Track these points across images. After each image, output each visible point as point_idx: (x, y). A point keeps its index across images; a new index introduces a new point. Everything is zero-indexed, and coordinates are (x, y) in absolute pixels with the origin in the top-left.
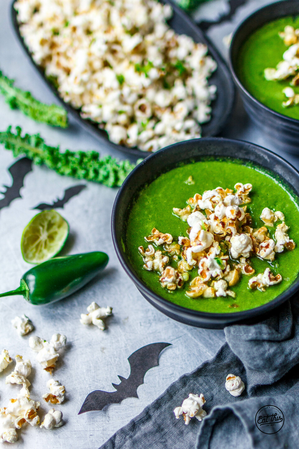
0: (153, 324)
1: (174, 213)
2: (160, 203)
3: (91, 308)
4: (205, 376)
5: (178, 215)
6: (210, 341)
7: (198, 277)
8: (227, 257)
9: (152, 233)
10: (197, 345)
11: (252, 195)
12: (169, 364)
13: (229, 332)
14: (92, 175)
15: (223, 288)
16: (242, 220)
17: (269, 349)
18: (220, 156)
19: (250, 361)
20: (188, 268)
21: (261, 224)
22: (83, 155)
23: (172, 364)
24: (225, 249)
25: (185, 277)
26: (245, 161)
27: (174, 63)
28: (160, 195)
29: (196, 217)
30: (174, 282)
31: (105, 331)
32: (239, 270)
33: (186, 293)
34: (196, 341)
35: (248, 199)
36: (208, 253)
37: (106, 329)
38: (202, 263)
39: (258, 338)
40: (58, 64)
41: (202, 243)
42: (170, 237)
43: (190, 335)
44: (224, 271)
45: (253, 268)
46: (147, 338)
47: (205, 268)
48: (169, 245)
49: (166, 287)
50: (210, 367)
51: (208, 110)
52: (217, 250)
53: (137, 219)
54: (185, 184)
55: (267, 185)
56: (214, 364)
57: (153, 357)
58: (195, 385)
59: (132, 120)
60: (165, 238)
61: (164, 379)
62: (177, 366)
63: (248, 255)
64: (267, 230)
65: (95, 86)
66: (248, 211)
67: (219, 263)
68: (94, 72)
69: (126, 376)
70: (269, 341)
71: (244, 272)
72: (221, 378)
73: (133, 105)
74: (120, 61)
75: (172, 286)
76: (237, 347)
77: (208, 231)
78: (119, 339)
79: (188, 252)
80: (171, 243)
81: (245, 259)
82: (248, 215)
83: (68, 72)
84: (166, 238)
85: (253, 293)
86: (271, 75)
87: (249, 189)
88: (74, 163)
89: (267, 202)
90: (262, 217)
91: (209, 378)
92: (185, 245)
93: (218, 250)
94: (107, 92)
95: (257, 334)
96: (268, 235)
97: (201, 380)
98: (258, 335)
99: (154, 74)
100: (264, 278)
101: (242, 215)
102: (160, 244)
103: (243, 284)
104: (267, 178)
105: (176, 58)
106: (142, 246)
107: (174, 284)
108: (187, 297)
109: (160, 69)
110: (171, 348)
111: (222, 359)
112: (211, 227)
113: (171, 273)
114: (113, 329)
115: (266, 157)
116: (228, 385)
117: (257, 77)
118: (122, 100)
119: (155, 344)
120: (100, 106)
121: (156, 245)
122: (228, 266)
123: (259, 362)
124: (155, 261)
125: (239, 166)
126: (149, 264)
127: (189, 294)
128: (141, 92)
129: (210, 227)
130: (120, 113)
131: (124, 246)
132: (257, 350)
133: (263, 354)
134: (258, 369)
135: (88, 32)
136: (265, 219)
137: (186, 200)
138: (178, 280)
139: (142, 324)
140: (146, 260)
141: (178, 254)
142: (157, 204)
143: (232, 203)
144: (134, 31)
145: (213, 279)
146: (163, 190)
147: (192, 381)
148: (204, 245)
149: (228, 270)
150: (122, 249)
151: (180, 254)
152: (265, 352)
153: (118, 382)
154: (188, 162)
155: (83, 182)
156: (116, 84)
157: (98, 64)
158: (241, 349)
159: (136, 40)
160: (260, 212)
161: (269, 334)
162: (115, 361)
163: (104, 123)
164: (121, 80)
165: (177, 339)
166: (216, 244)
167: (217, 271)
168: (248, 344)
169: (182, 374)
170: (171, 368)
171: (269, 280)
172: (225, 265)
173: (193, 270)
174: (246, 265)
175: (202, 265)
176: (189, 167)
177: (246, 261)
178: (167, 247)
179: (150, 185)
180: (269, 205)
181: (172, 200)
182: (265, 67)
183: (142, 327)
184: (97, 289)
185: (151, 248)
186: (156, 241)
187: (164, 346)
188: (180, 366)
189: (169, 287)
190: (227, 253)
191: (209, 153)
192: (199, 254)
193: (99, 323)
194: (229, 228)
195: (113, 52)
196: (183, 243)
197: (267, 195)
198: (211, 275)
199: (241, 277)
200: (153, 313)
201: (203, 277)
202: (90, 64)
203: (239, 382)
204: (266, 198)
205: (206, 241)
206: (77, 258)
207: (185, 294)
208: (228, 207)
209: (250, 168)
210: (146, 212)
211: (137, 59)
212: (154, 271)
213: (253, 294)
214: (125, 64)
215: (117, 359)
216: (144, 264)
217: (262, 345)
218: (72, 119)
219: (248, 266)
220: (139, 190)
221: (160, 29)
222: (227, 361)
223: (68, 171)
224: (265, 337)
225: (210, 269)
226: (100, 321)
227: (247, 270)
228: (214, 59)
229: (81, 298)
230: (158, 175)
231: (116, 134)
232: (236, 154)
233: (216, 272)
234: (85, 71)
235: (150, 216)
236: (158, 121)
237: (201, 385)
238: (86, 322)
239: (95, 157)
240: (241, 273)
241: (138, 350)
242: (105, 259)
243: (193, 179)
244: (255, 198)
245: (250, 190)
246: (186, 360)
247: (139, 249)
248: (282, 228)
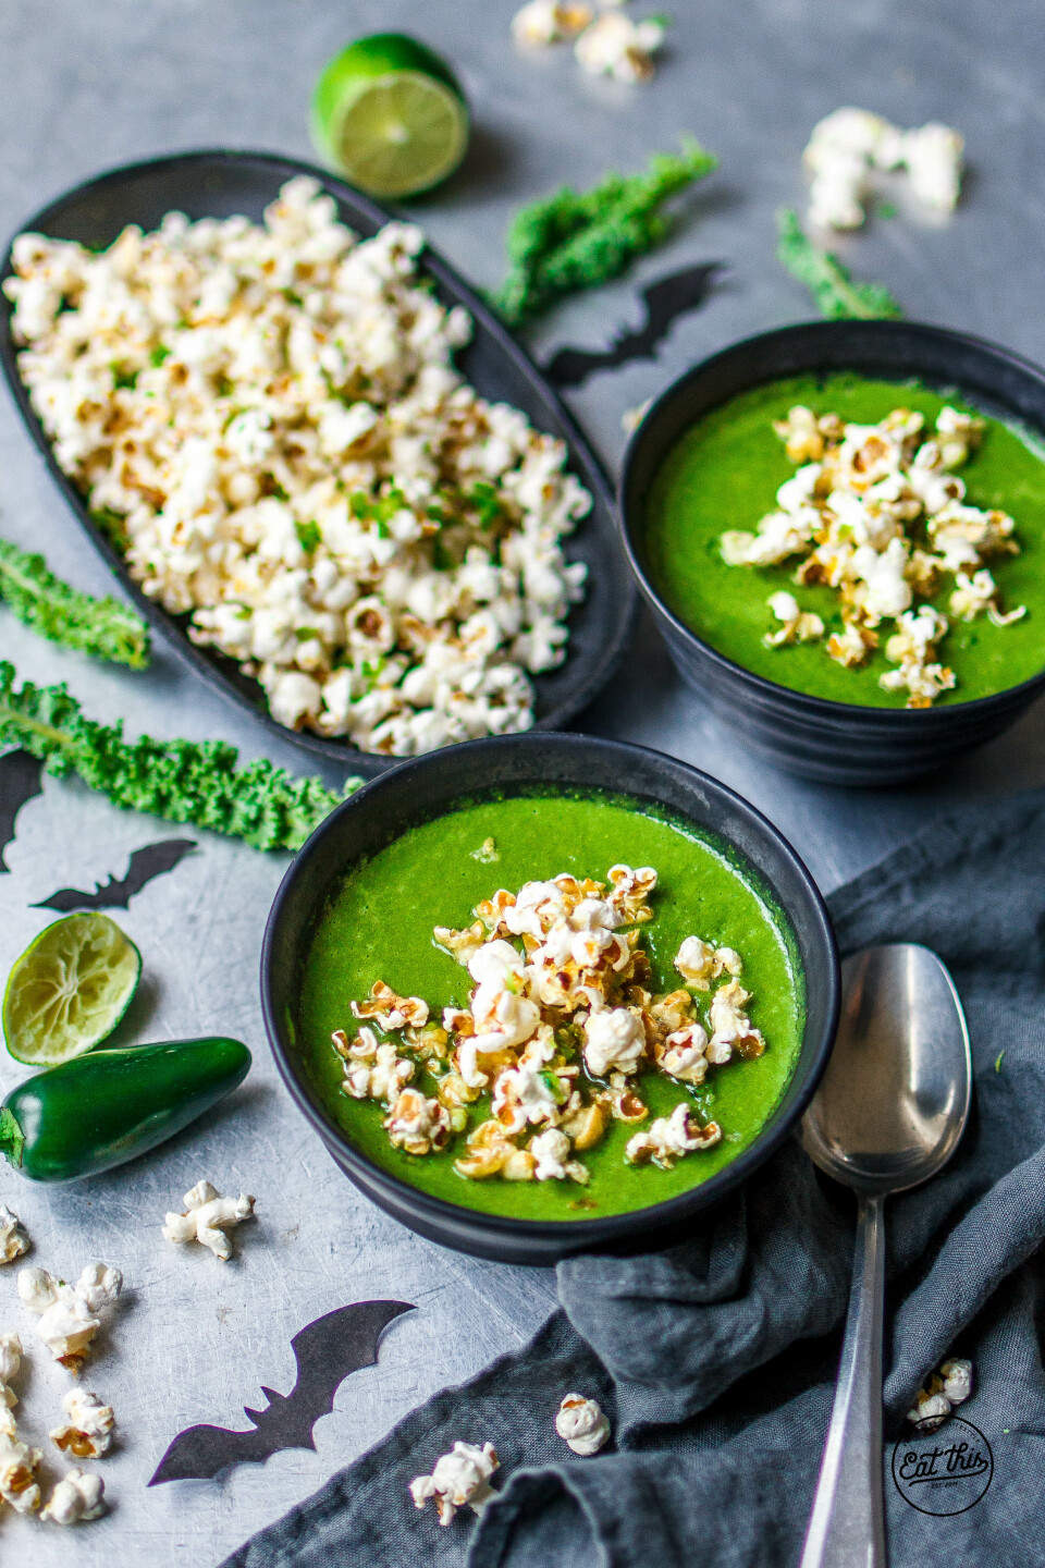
0: (368, 1249)
1: (437, 943)
2: (399, 910)
3: (194, 1195)
4: (503, 1396)
5: (446, 947)
6: (525, 1302)
7: (491, 1123)
8: (574, 1070)
9: (373, 995)
10: (486, 1312)
11: (655, 898)
12: (405, 1361)
13: (568, 1274)
14: (212, 813)
15: (556, 1155)
16: (622, 971)
17: (674, 1325)
18: (575, 785)
19: (618, 1355)
20: (466, 1096)
21: (677, 980)
22: (190, 755)
23: (415, 1364)
24: (571, 1046)
25: (454, 1119)
26: (643, 802)
27: (468, 487)
28: (401, 889)
29: (494, 956)
30: (423, 1132)
31: (230, 1262)
32: (605, 1108)
33: (455, 1166)
34: (486, 1302)
35: (645, 910)
36: (522, 1058)
37: (234, 1258)
38: (504, 1084)
39: (643, 1294)
40: (128, 477)
41: (504, 1027)
42: (422, 1009)
43: (468, 1283)
44: (562, 1108)
45: (645, 1103)
46: (348, 1286)
47: (512, 1099)
48: (418, 1030)
49: (402, 1144)
50: (516, 1371)
51: (560, 635)
52: (544, 1050)
53: (334, 953)
54: (473, 860)
55: (701, 872)
56: (526, 1364)
57: (362, 1342)
58: (472, 1418)
59: (338, 655)
60: (408, 1011)
61: (389, 1401)
62: (427, 1367)
63: (632, 1068)
64: (690, 999)
65: (235, 550)
66: (642, 943)
67: (551, 1087)
68: (232, 508)
69: (285, 1389)
70: (676, 1302)
71: (618, 1113)
72: (547, 1405)
73: (342, 612)
74: (313, 479)
75: (420, 1144)
76: (586, 1315)
77: (525, 995)
78: (271, 1287)
79: (467, 1050)
80: (423, 1023)
81: (624, 1078)
82: (641, 956)
83: (157, 503)
84: (411, 1009)
85: (638, 1171)
86: (740, 549)
87: (649, 882)
88: (161, 775)
89: (698, 922)
90: (679, 961)
91: (513, 1402)
92: (460, 1033)
93: (547, 1048)
94: (266, 572)
95: (638, 1282)
96: (694, 1012)
97: (489, 1405)
98: (643, 1286)
99: (406, 526)
100: (669, 1132)
101: (622, 956)
102: (392, 1028)
103: (611, 1149)
104: (701, 853)
105: (475, 471)
106: (342, 1031)
107: (423, 1140)
108: (458, 1174)
109: (424, 512)
110: (416, 1316)
111: (549, 1350)
112: (533, 985)
113: (414, 1108)
114: (253, 1258)
115: (701, 796)
116: (563, 1421)
117: (699, 556)
118: (310, 599)
119: (369, 1305)
120: (247, 611)
121: (382, 1029)
122: (576, 1095)
123: (644, 1358)
124: (376, 1071)
125: (627, 815)
126: (357, 1080)
127: (464, 1168)
128: (365, 576)
129: (529, 983)
130: (302, 635)
131: (291, 1029)
132: (639, 1325)
133: (655, 1336)
134: (643, 1379)
135: (221, 384)
136: (687, 969)
137: (471, 906)
138: (435, 1130)
139: (336, 1248)
140: (353, 1067)
141: (440, 1055)
142: (391, 912)
143: (595, 923)
144: (354, 391)
145: (533, 1129)
146: (410, 874)
147: (464, 1408)
148: (510, 1033)
149: (574, 1105)
150: (288, 1036)
151: (447, 1055)
152: (662, 1330)
153: (262, 1404)
154: (484, 796)
155: (186, 833)
156: (294, 551)
157: (244, 486)
158: (597, 1322)
159: (358, 420)
160: (675, 949)
161: (673, 1283)
162: (255, 1346)
163: (257, 663)
164: (310, 539)
165: (434, 1294)
166: (547, 1032)
167: (542, 1108)
168: (615, 1308)
169: (438, 1389)
170: (411, 1373)
171: (684, 1136)
172: (568, 1091)
173: (481, 1100)
174: (624, 1096)
175: (505, 1090)
176: (488, 812)
177: (628, 1083)
178: (412, 1035)
179: (375, 860)
180: (701, 931)
181: (435, 905)
182: (726, 527)
183: (335, 1256)
184: (214, 1145)
185: (368, 1037)
186: (381, 1018)
187: (393, 1311)
188: (435, 1369)
189: (410, 1147)
190: (577, 1059)
191: (544, 776)
192: (496, 1059)
193: (214, 1239)
194: (581, 992)
195: (291, 453)
196: (456, 1027)
197: (700, 900)
198: (528, 1119)
199: (608, 1129)
200: (367, 1220)
201: (504, 1123)
202: (223, 485)
203: (593, 1416)
204: (695, 910)
205: (515, 1021)
206: (161, 1052)
207: (454, 1169)
208: (580, 934)
209: (656, 821)
210: (359, 936)
211: (359, 476)
212: (372, 1101)
213: (638, 1175)
214: (326, 489)
215: (262, 1343)
216: (346, 1078)
217: (654, 1314)
218: (161, 644)
219: (631, 1097)
220: (345, 873)
221: (435, 379)
222: (563, 1356)
223: (144, 799)
224: (662, 1289)
225: (523, 1100)
226: (218, 1235)
227: (627, 1108)
228: (585, 483)
229: (166, 1168)
230: (400, 832)
231: (289, 697)
232: (620, 781)
233: (540, 1110)
234: (205, 509)
235: (370, 947)
236: (415, 662)
237: (490, 1420)
238: (179, 1236)
239: (225, 762)
240: (611, 1114)
241: (320, 1320)
242: (239, 1059)
243: (496, 846)
244: (663, 909)
245: (651, 886)
246: (454, 1351)
247: (334, 1037)
248: (732, 995)
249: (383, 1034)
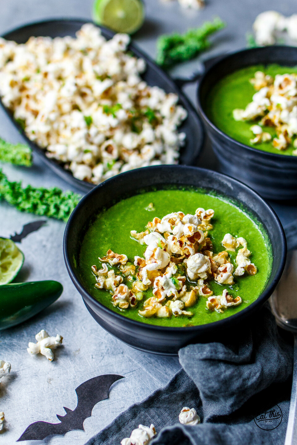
0: (106, 357)
1: (132, 237)
2: (117, 226)
3: (39, 335)
4: (158, 408)
5: (135, 238)
7: (152, 298)
8: (184, 277)
9: (107, 254)
10: (151, 379)
11: (213, 221)
12: (120, 397)
13: (183, 353)
14: (52, 210)
15: (179, 307)
16: (201, 243)
17: (226, 372)
18: (182, 185)
19: (204, 383)
20: (142, 288)
21: (222, 249)
22: (44, 191)
23: (124, 398)
24: (183, 270)
25: (139, 296)
26: (208, 190)
27: (144, 111)
28: (118, 220)
29: (154, 235)
30: (126, 299)
31: (53, 362)
32: (196, 292)
33: (138, 313)
34: (151, 376)
35: (210, 226)
36: (164, 274)
37: (55, 360)
38: (157, 282)
39: (213, 358)
40: (27, 107)
41: (157, 261)
42: (125, 258)
43: (144, 369)
44: (179, 291)
45: (211, 290)
46: (98, 370)
47: (160, 288)
48: (124, 266)
49: (118, 305)
50: (163, 397)
51: (176, 155)
52: (173, 270)
53: (93, 240)
54: (145, 211)
55: (230, 213)
56: (167, 394)
57: (103, 390)
58: (146, 417)
59: (98, 160)
60: (120, 258)
61: (113, 412)
62: (128, 400)
63: (205, 276)
64: (228, 254)
65: (62, 125)
66: (209, 236)
67: (175, 283)
68: (62, 114)
69: (73, 408)
70: (227, 362)
71: (201, 294)
72: (175, 412)
73: (100, 146)
74: (89, 105)
75: (125, 304)
76: (190, 367)
77: (165, 250)
78: (68, 371)
79: (143, 272)
80: (126, 263)
81: (203, 281)
82: (208, 240)
83: (36, 114)
84: (121, 258)
85: (210, 314)
87: (211, 214)
88: (35, 198)
89: (230, 229)
90: (223, 242)
91: (162, 411)
92: (141, 266)
93: (174, 269)
94: (73, 131)
95: (212, 353)
96: (229, 259)
97: (152, 411)
98: (213, 354)
99: (122, 115)
100: (222, 300)
101: (201, 237)
102: (114, 264)
103: (199, 307)
104: (230, 207)
105: (146, 107)
106: (95, 265)
107: (126, 303)
108: (140, 315)
109: (127, 111)
110: (124, 381)
111: (176, 388)
112: (168, 246)
113: (124, 291)
114: (62, 361)
115: (230, 185)
116: (182, 417)
118: (88, 138)
119: (106, 376)
120: (67, 145)
121: (110, 265)
122: (185, 286)
123: (214, 384)
124: (108, 280)
125: (202, 196)
126: (101, 281)
127: (142, 313)
128: (108, 134)
129: (166, 246)
130: (86, 152)
131: (75, 262)
132: (212, 371)
133: (218, 376)
135: (60, 78)
136: (226, 244)
137: (146, 225)
138: (131, 298)
139: (94, 357)
140: (99, 278)
141: (132, 274)
142: (114, 227)
143: (191, 221)
145: (169, 298)
146: (122, 215)
147: (143, 412)
148: (159, 264)
149: (184, 289)
150: (74, 264)
151: (135, 274)
152: (221, 373)
153: (63, 413)
154: (149, 189)
156: (83, 124)
157: (67, 107)
158: (195, 370)
159: (107, 84)
160: (222, 238)
161: (225, 353)
162: (62, 392)
163: (69, 163)
164: (89, 122)
165: (131, 373)
166: (173, 265)
167: (172, 291)
168: (203, 364)
169: (131, 404)
170: (122, 402)
171: (226, 301)
172: (181, 285)
173: (149, 288)
174: (203, 287)
175: (157, 284)
176: (151, 195)
177: (204, 283)
178: (122, 267)
179: (109, 210)
180: (231, 232)
181: (131, 225)
182: (234, 108)
183: (94, 360)
185: (105, 266)
186: (110, 261)
187: (115, 378)
188: (132, 400)
189: (121, 305)
190: (185, 274)
191: (172, 181)
192: (154, 274)
193: (47, 352)
194: (186, 248)
195: (83, 95)
196: (139, 264)
197: (230, 222)
198: (166, 295)
199: (198, 300)
201: (157, 298)
202: (59, 107)
203: (194, 414)
204: (229, 225)
205: (161, 259)
206: (30, 285)
208: (185, 225)
209: (213, 197)
210: (102, 235)
211: (106, 103)
212: (105, 289)
213: (210, 316)
214: (95, 105)
215: (64, 391)
216: (97, 283)
217: (218, 367)
218: (38, 159)
219: (206, 287)
220: (97, 213)
221: (133, 80)
222: (181, 390)
223: (27, 205)
224: (221, 356)
225: (164, 288)
226: (48, 350)
227: (204, 291)
228: (184, 107)
229: (30, 329)
230: (118, 201)
231: (80, 172)
232: (200, 183)
233: (171, 291)
234: (53, 111)
235: (106, 239)
236: (125, 162)
237: (153, 417)
238: (34, 351)
239: (57, 193)
240: (199, 294)
241: (87, 381)
243: (154, 206)
244: (217, 225)
245: (212, 216)
246: (139, 394)
247: (92, 267)
248: (244, 252)
249: (111, 267)
